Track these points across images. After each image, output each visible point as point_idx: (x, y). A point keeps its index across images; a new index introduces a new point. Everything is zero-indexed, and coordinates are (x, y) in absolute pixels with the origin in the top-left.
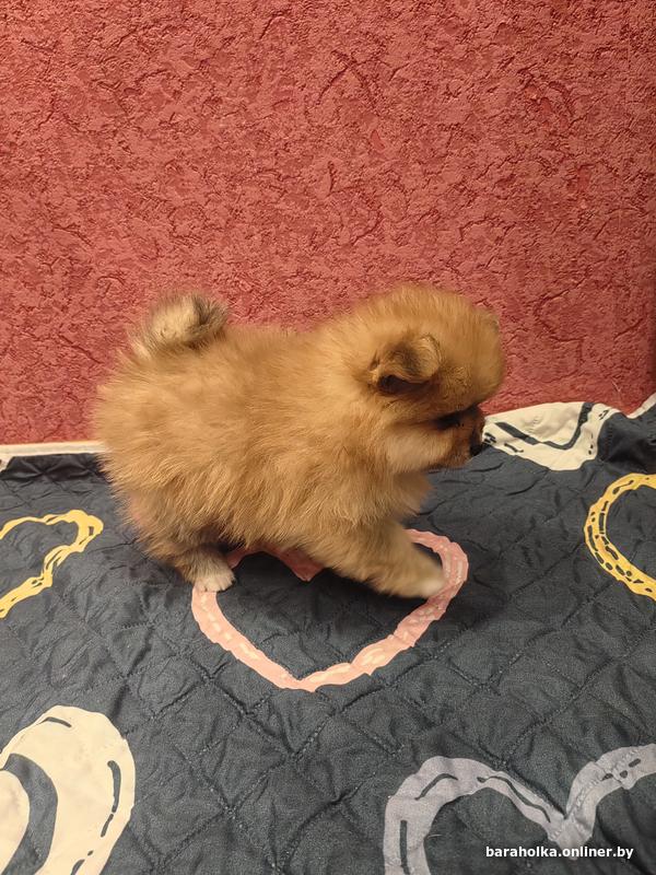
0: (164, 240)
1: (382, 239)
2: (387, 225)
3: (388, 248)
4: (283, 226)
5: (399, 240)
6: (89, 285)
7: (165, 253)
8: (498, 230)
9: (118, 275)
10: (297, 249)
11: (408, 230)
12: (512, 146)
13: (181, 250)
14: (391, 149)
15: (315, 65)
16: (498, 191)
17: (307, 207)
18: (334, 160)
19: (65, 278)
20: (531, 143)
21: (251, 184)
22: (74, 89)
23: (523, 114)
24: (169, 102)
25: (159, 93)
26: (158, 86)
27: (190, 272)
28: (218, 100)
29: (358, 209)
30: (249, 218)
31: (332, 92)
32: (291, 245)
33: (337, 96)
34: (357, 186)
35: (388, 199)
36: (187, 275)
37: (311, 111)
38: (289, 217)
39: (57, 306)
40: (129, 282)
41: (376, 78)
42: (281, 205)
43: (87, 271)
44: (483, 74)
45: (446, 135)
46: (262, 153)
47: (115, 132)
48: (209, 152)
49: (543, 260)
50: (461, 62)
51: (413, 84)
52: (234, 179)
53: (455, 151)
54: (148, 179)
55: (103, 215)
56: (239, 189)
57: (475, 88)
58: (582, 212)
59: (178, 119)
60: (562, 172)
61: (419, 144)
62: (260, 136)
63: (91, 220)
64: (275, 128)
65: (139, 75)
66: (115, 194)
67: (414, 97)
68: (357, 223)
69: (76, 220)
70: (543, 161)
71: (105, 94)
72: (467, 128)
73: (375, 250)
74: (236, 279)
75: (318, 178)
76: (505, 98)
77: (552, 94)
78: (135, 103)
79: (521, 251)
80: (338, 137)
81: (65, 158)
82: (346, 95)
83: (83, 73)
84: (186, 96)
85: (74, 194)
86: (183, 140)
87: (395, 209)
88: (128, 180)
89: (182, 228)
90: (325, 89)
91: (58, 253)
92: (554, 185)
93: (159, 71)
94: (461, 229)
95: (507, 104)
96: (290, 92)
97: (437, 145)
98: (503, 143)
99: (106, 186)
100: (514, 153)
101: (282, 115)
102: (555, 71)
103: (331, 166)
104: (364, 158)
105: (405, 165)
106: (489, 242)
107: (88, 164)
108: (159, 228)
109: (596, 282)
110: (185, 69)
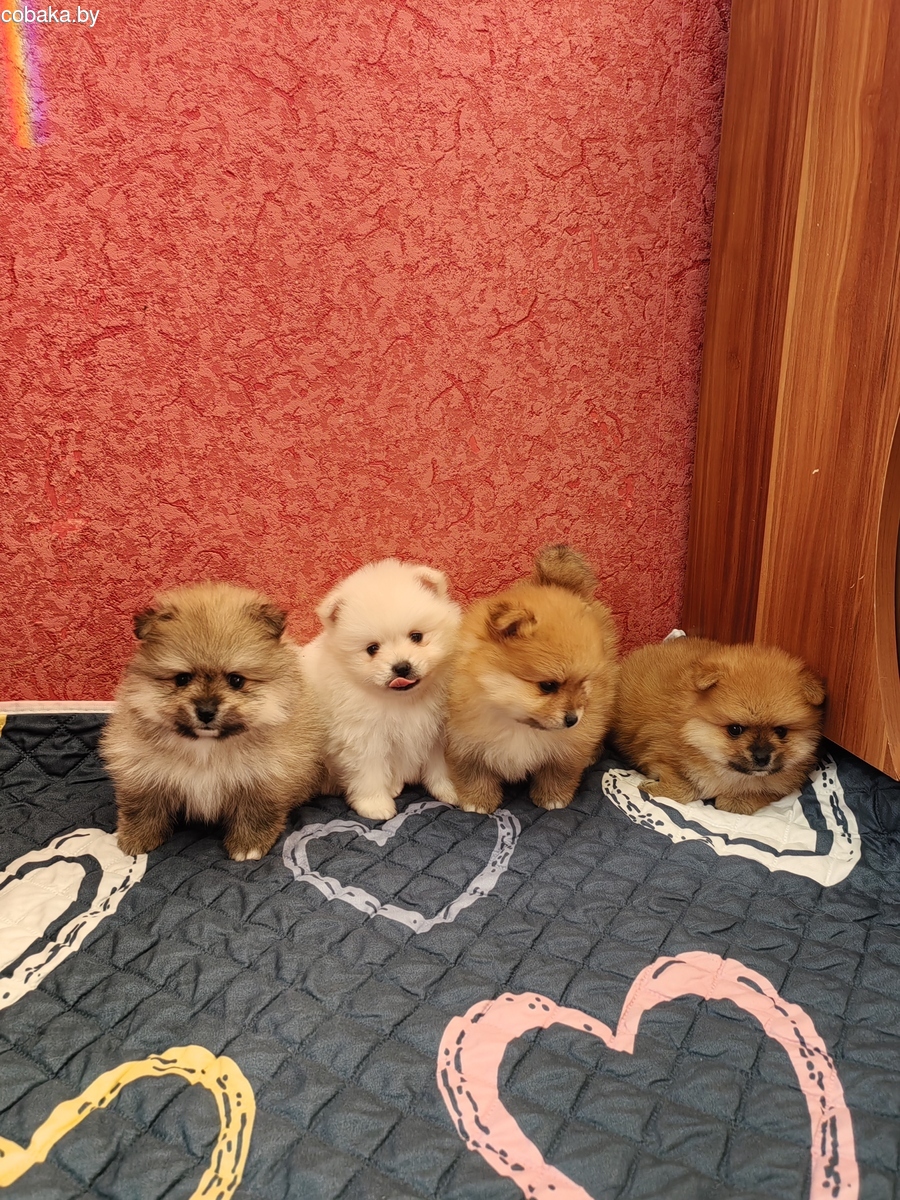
0: (273, 519)
1: (472, 526)
2: (477, 514)
3: (477, 534)
4: (387, 511)
5: (486, 528)
6: (187, 559)
7: (272, 531)
8: (566, 522)
9: (221, 551)
10: (398, 531)
11: (495, 519)
12: (579, 456)
13: (289, 528)
14: (484, 453)
15: (428, 380)
16: (567, 490)
17: (409, 495)
18: (437, 457)
19: (163, 552)
20: (592, 455)
21: (363, 472)
22: (205, 380)
23: (587, 433)
24: (295, 397)
25: (287, 390)
26: (287, 384)
27: (295, 549)
28: (341, 400)
29: (454, 499)
30: (358, 502)
31: (439, 403)
32: (393, 527)
33: (444, 406)
34: (454, 481)
35: (480, 492)
36: (291, 551)
37: (421, 416)
38: (393, 502)
39: (148, 579)
40: (231, 556)
41: (476, 396)
42: (388, 492)
43: (188, 544)
44: (559, 401)
45: (529, 444)
46: (375, 447)
47: (239, 420)
48: (327, 443)
49: (600, 547)
50: (543, 389)
51: (506, 403)
52: (347, 468)
53: (536, 457)
54: (265, 462)
55: (214, 493)
56: (350, 477)
57: (553, 410)
58: (628, 510)
59: (301, 412)
60: (615, 479)
61: (508, 449)
62: (374, 433)
63: (201, 498)
64: (388, 427)
65: (270, 374)
66: (230, 474)
67: (506, 412)
68: (453, 510)
69: (185, 496)
70: (601, 470)
71: (234, 386)
72: (545, 440)
73: (465, 535)
74: (339, 557)
75: (422, 471)
76: (575, 420)
77: (608, 420)
78: (263, 396)
79: (583, 539)
80: (443, 438)
81: (184, 439)
82: (451, 406)
83: (216, 368)
84: (312, 394)
85: (187, 471)
86: (304, 431)
87: (484, 501)
88: (245, 463)
89: (292, 508)
90: (435, 400)
91: (161, 527)
92: (608, 488)
93: (289, 372)
94: (537, 519)
95: (576, 425)
96: (404, 399)
97: (521, 451)
98: (571, 454)
99: (222, 466)
100: (579, 461)
101: (396, 417)
102: (611, 404)
103: (434, 462)
104: (461, 457)
105: (495, 464)
106: (558, 530)
107: (206, 445)
108: (269, 507)
109: (638, 565)
110: (313, 372)
